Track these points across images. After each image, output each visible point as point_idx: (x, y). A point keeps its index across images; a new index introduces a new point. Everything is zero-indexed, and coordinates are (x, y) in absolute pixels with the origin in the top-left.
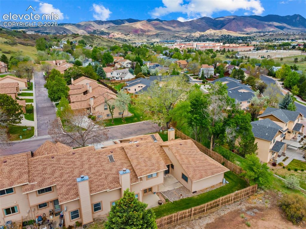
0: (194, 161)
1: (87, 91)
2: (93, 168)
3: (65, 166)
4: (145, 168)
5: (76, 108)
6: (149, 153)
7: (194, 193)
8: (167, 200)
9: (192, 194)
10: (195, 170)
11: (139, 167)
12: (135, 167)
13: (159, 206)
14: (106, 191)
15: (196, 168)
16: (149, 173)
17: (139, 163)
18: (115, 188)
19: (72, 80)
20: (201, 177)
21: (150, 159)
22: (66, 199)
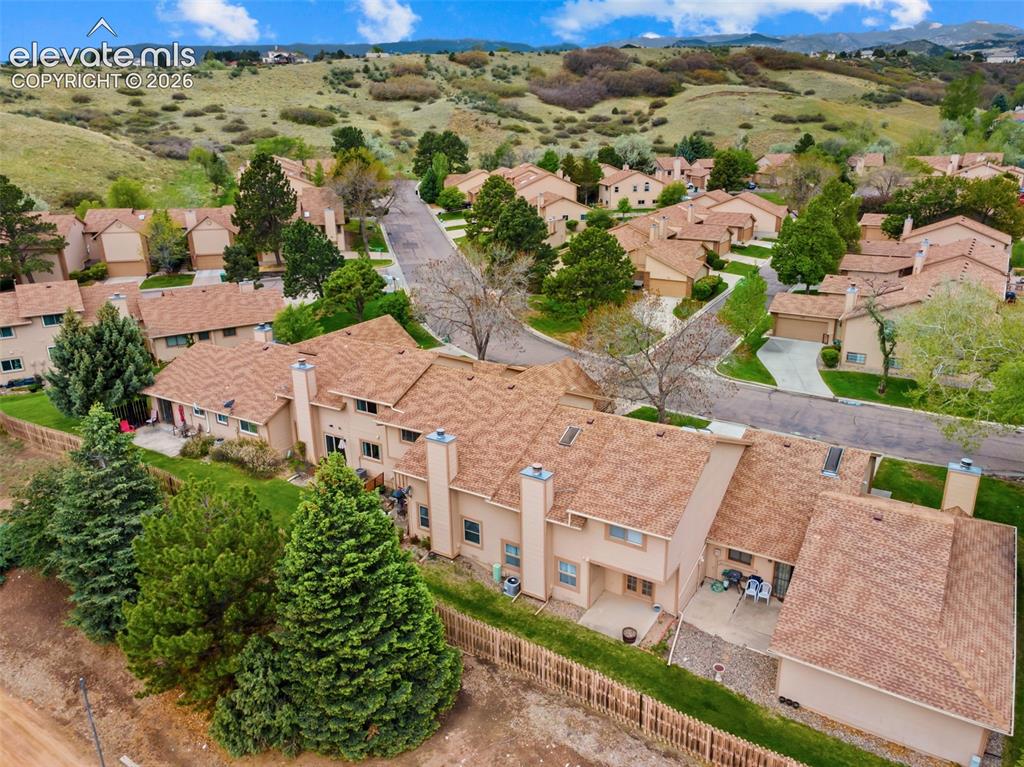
0: (863, 596)
1: (912, 268)
2: (512, 435)
3: (471, 407)
4: (610, 499)
5: (802, 311)
6: (667, 469)
7: (783, 700)
8: (663, 648)
9: (776, 701)
10: (826, 624)
11: (598, 487)
12: (589, 482)
13: (618, 642)
14: (483, 498)
15: (837, 621)
16: (607, 517)
17: (609, 479)
18: (508, 503)
19: (908, 223)
20: (826, 660)
21: (651, 484)
22: (409, 468)
